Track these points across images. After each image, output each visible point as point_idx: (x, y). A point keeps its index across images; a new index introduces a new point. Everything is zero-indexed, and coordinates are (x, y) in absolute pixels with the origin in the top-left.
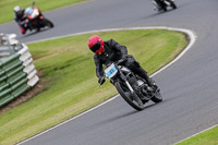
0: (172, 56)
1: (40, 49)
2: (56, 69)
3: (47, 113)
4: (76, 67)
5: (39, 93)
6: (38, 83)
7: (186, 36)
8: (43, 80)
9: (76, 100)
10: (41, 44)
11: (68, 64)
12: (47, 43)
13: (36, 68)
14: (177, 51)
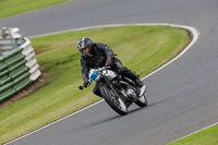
0: (175, 52)
1: (42, 43)
2: (58, 64)
3: (49, 107)
5: (41, 87)
8: (45, 75)
9: (78, 95)
11: (71, 59)
12: (49, 38)
13: (38, 63)
14: (180, 47)
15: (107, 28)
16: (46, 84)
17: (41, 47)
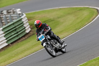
1: (31, 16)
5: (31, 36)
12: (34, 13)
14: (94, 17)
16: (33, 35)
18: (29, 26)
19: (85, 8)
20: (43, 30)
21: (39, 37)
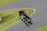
0: (30, 15)
1: (2, 13)
2: (5, 17)
3: (3, 27)
4: (9, 17)
6: (1, 20)
7: (33, 10)
8: (2, 20)
9: (9, 24)
10: (2, 12)
11: (8, 16)
13: (1, 17)
15: (15, 10)
17: (1, 14)
18: (1, 18)
19: (27, 9)
20: (22, 14)
21: (21, 17)
